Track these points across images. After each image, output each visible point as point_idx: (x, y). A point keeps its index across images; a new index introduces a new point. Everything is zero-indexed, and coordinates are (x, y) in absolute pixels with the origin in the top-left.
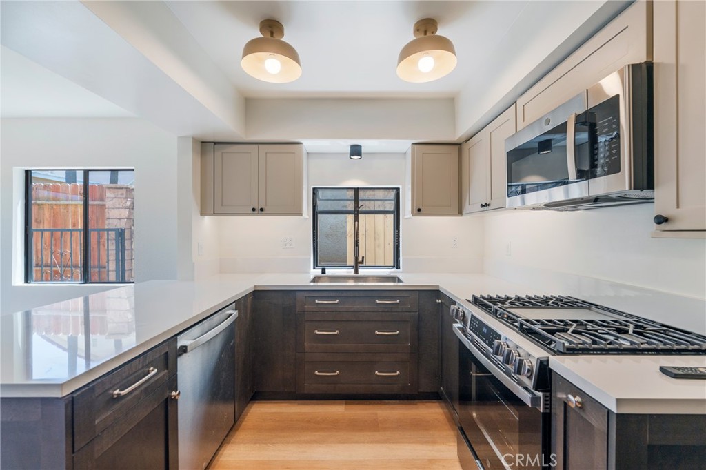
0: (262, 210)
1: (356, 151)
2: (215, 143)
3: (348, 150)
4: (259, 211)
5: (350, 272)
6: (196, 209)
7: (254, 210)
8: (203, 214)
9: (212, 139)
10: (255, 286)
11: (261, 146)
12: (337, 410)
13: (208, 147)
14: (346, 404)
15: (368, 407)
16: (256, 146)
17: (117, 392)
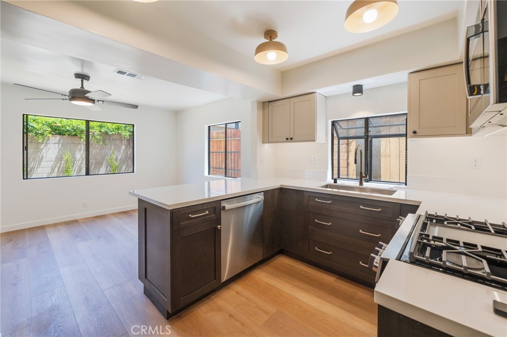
0: (291, 139)
1: (358, 89)
2: (269, 102)
3: (351, 90)
4: (290, 139)
5: (357, 184)
6: (259, 140)
7: (287, 139)
8: (264, 142)
9: (267, 100)
10: (281, 185)
11: (291, 99)
12: (329, 279)
13: (266, 104)
14: (337, 278)
15: (350, 285)
16: (288, 100)
17: (190, 215)
